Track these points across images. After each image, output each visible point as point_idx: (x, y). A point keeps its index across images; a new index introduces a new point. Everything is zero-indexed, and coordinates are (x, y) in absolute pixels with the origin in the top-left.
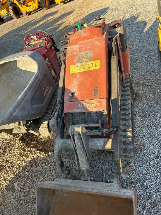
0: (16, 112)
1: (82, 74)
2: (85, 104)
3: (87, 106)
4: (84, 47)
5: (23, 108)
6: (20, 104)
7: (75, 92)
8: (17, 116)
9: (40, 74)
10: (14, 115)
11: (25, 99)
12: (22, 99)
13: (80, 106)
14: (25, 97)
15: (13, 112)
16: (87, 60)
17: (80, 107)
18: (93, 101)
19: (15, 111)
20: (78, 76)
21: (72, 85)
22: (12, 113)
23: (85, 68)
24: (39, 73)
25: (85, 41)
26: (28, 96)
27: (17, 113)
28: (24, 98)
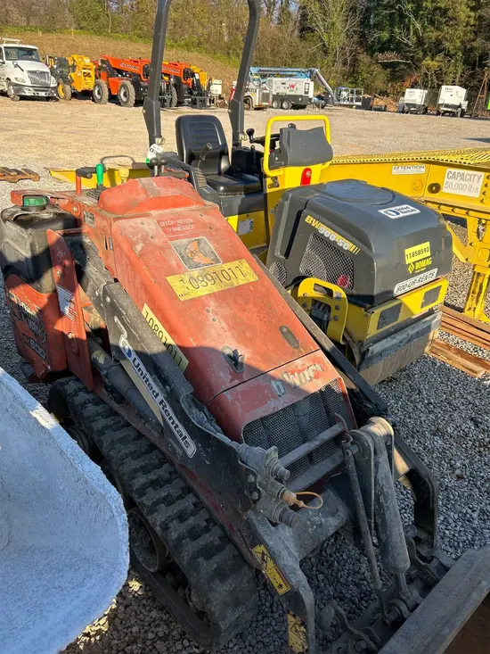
1: (219, 297)
2: (285, 376)
3: (294, 380)
4: (174, 226)
7: (235, 352)
13: (278, 386)
17: (280, 391)
18: (299, 362)
20: (212, 304)
21: (213, 332)
23: (217, 281)
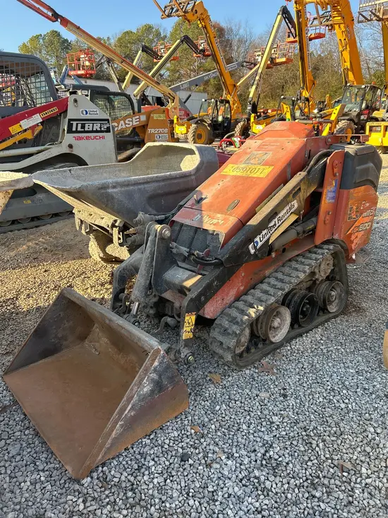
0: (115, 190)
1: (235, 177)
2: (206, 216)
3: (206, 220)
5: (130, 195)
6: (128, 185)
8: (113, 198)
9: (193, 177)
10: (110, 190)
11: (142, 186)
12: (136, 183)
13: (198, 217)
14: (143, 183)
15: (110, 185)
16: (256, 163)
17: (196, 219)
18: (219, 216)
19: (114, 187)
20: (228, 179)
22: (108, 187)
24: (194, 175)
25: (274, 139)
26: (149, 187)
27: (115, 193)
28: (140, 184)
